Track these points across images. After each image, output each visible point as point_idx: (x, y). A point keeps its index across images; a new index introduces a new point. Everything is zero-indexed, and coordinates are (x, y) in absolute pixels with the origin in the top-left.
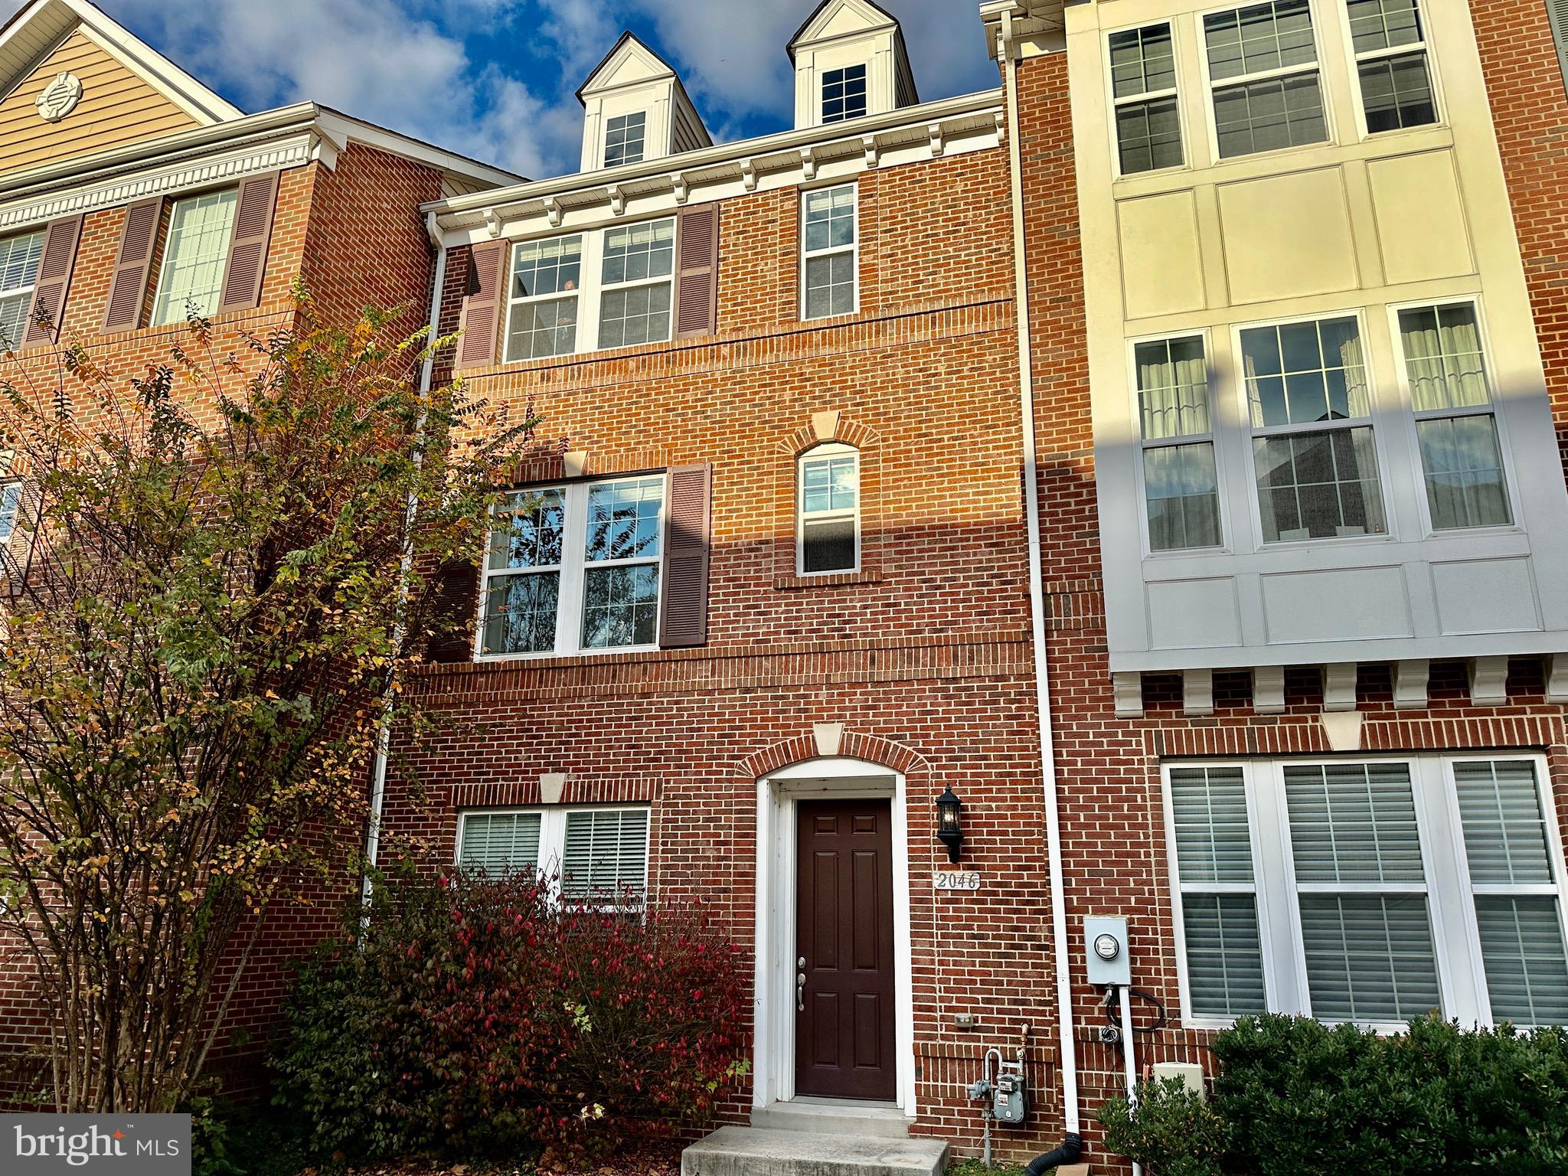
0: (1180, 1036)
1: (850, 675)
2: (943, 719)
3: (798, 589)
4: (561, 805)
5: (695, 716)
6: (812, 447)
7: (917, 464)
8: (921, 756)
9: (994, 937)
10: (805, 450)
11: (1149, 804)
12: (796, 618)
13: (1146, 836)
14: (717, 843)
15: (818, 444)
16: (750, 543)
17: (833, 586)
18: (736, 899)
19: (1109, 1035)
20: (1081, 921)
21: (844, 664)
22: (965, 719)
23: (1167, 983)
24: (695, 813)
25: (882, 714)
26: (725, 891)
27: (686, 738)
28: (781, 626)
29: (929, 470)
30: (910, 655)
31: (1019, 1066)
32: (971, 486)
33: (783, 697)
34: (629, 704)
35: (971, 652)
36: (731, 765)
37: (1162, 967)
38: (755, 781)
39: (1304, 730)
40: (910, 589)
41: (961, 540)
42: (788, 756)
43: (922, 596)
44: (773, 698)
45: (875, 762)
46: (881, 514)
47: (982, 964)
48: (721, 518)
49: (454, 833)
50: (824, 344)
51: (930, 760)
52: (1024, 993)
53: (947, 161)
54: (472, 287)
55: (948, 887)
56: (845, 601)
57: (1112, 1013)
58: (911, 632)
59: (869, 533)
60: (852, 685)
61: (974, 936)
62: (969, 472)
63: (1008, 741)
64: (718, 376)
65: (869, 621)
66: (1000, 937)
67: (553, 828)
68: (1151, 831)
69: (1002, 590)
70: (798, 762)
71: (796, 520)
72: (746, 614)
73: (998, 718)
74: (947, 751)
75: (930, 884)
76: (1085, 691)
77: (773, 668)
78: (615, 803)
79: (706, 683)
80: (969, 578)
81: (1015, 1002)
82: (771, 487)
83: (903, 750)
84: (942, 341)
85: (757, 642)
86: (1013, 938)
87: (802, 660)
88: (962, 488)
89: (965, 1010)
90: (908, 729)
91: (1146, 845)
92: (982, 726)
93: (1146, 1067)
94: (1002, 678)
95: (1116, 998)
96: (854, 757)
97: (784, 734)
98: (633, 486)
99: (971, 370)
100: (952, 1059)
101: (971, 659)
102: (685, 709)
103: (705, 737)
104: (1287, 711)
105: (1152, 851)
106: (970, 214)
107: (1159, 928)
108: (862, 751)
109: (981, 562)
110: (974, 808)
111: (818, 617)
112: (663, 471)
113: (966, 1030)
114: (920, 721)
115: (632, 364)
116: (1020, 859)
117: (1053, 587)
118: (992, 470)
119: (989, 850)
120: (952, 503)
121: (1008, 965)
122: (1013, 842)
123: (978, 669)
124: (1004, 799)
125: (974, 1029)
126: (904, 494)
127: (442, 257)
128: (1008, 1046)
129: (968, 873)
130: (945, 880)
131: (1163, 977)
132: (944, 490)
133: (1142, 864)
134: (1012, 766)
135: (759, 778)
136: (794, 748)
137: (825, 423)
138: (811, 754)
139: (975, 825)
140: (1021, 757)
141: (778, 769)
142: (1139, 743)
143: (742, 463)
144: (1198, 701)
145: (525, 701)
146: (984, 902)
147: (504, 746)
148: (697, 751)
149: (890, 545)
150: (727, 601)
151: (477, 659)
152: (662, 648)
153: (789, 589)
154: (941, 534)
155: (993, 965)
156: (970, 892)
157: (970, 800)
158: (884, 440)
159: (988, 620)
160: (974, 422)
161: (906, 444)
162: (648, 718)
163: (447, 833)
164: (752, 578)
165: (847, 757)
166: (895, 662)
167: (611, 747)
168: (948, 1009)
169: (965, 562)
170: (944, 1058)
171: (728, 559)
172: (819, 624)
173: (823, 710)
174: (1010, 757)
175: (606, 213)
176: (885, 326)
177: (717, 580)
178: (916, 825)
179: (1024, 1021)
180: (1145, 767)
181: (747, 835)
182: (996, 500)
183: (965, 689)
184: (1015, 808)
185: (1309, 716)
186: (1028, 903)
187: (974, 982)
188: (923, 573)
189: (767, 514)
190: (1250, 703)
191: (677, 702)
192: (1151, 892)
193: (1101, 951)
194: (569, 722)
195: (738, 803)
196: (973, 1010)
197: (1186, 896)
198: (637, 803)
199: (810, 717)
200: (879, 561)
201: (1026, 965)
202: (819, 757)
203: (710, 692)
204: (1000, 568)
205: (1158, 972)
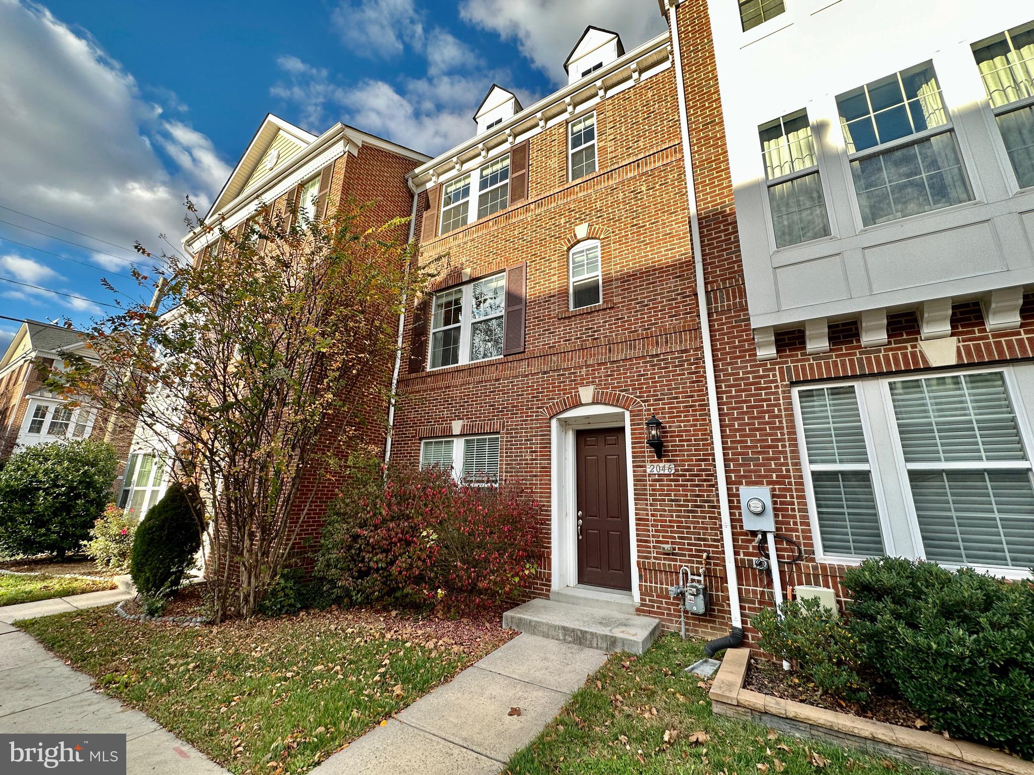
0: (815, 568)
1: (598, 359)
2: (651, 378)
3: (569, 318)
4: (461, 435)
5: (520, 388)
6: (575, 244)
7: (632, 241)
8: (638, 400)
9: (684, 501)
10: (572, 246)
11: (783, 413)
12: (569, 333)
13: (783, 434)
14: (531, 452)
15: (579, 242)
16: (545, 298)
17: (588, 313)
18: (541, 480)
19: (760, 564)
20: (737, 489)
21: (594, 354)
22: (664, 377)
23: (803, 531)
24: (520, 437)
25: (616, 379)
26: (535, 476)
27: (516, 399)
28: (561, 338)
29: (638, 243)
30: (631, 345)
31: (702, 578)
32: (663, 247)
33: (563, 375)
34: (490, 385)
35: (666, 338)
36: (537, 412)
37: (798, 520)
38: (550, 419)
39: (905, 356)
40: (630, 309)
41: (658, 277)
42: (566, 405)
43: (637, 311)
44: (558, 375)
45: (612, 405)
46: (613, 271)
47: (677, 516)
48: (531, 288)
49: (419, 450)
50: (581, 191)
51: (644, 401)
52: (704, 534)
53: (642, 83)
54: (428, 207)
55: (655, 472)
56: (594, 320)
57: (762, 549)
58: (631, 332)
59: (606, 282)
60: (599, 364)
61: (672, 500)
62: (662, 240)
63: (690, 387)
64: (529, 219)
65: (608, 329)
66: (688, 501)
67: (458, 447)
68: (785, 431)
69: (684, 302)
70: (571, 408)
71: (568, 283)
72: (543, 334)
73: (684, 374)
74: (653, 396)
75: (645, 471)
76: (736, 347)
77: (558, 360)
78: (484, 434)
79: (525, 371)
80: (664, 297)
81: (699, 539)
82: (555, 268)
83: (628, 397)
84: (643, 174)
85: (550, 347)
86: (696, 501)
87: (572, 354)
88: (658, 249)
89: (667, 543)
90: (630, 385)
91: (783, 440)
92: (674, 380)
93: (789, 588)
94: (686, 351)
95: (764, 540)
96: (601, 403)
97: (564, 394)
98: (491, 281)
99: (661, 185)
100: (661, 571)
101: (666, 342)
102: (516, 385)
103: (525, 398)
104: (889, 343)
105: (787, 444)
106: (657, 106)
107: (795, 494)
108: (605, 400)
109: (670, 287)
110: (670, 427)
111: (580, 331)
112: (504, 271)
113: (668, 554)
114: (637, 380)
115: (491, 223)
116: (700, 455)
117: (712, 287)
118: (675, 236)
119: (680, 451)
120: (652, 258)
121: (694, 517)
122: (695, 445)
123: (671, 348)
124: (689, 421)
125: (673, 554)
126: (625, 258)
127: (416, 197)
128: (695, 565)
129: (667, 465)
130: (655, 468)
131: (799, 527)
132: (648, 252)
133: (780, 452)
134: (693, 401)
135: (551, 418)
136: (569, 401)
137: (581, 230)
138: (578, 404)
139: (671, 437)
140: (698, 396)
141: (561, 412)
142: (774, 375)
143: (541, 259)
144: (817, 344)
145: (446, 388)
146: (678, 480)
147: (438, 409)
148: (521, 406)
149: (618, 287)
150: (535, 329)
151: (428, 369)
152: (505, 356)
153: (565, 318)
154: (646, 276)
155: (684, 517)
156: (669, 475)
157: (668, 422)
158: (613, 232)
159: (676, 320)
160: (663, 212)
161: (626, 232)
162: (498, 391)
163: (416, 450)
164: (546, 316)
165: (597, 403)
166: (622, 349)
167: (482, 407)
168: (657, 542)
169: (661, 289)
170: (655, 570)
171: (535, 308)
172: (581, 334)
173: (584, 379)
174: (692, 396)
175: (479, 160)
176: (612, 175)
177: (530, 319)
178: (636, 438)
179: (705, 551)
180: (780, 390)
181: (545, 447)
182: (678, 252)
183: (663, 360)
184: (695, 425)
185: (908, 345)
186: (705, 480)
187: (673, 527)
188: (637, 299)
189: (553, 282)
190: (858, 341)
191: (512, 382)
192: (788, 471)
193: (752, 509)
194: (464, 396)
195: (541, 431)
196: (673, 543)
197: (813, 473)
198: (494, 433)
199: (578, 384)
200: (612, 297)
201: (705, 518)
202: (582, 405)
203: (527, 376)
204: (682, 289)
205: (795, 523)
